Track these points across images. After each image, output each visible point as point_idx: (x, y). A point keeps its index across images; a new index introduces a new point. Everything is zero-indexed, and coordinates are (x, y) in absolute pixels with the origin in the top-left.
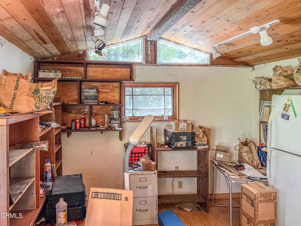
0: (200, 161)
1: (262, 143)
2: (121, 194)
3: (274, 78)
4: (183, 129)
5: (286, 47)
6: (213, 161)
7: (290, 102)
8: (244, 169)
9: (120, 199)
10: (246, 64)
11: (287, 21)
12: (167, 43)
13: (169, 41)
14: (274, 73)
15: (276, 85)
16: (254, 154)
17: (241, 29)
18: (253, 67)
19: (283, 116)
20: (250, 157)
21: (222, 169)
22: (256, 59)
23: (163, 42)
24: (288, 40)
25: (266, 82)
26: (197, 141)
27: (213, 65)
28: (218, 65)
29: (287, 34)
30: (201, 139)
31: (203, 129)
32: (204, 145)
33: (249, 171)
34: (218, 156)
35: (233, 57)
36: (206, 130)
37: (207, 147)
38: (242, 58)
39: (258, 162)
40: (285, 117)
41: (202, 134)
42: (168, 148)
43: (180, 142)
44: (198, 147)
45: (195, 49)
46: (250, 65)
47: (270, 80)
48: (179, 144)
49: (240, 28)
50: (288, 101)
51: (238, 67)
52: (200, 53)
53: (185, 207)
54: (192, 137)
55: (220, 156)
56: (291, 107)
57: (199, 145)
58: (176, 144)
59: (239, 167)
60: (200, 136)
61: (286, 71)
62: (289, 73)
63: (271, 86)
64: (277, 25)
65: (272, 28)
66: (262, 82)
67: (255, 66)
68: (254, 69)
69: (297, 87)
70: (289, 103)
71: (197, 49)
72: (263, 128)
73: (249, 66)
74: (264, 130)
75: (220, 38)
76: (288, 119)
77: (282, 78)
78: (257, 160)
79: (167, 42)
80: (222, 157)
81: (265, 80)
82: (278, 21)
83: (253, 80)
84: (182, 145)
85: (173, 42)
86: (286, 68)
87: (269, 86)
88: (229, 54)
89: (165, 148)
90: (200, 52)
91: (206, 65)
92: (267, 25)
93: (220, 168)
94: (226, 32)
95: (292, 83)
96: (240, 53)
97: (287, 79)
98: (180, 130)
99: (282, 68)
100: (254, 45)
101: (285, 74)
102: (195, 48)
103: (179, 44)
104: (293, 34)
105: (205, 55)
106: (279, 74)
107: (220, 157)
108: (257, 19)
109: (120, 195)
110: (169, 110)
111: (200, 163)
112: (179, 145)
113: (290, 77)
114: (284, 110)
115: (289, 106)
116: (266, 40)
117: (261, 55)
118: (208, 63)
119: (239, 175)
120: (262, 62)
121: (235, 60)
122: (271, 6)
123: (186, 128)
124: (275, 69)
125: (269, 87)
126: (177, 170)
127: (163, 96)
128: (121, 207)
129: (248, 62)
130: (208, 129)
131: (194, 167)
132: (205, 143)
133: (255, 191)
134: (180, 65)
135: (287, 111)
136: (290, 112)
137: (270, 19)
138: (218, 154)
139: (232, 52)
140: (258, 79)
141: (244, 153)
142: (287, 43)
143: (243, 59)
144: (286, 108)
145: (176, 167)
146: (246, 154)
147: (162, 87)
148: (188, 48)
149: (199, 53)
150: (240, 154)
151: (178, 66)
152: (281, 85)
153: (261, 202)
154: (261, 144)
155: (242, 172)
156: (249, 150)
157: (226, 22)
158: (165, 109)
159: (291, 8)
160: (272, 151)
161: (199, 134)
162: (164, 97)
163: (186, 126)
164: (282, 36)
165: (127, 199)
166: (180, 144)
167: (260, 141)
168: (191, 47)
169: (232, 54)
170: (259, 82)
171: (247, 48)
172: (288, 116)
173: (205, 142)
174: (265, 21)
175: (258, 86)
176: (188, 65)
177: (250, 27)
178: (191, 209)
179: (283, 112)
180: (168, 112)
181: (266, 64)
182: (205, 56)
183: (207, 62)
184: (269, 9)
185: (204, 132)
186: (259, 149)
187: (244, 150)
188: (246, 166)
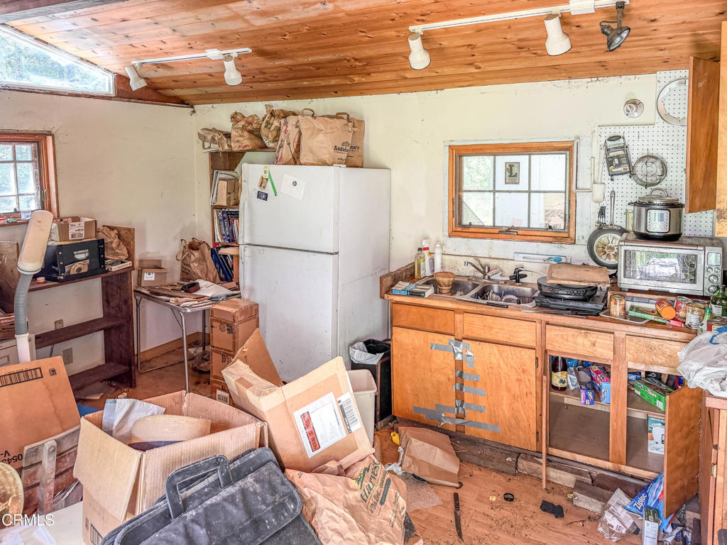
0: (112, 296)
1: (217, 241)
2: (40, 368)
3: (234, 133)
4: (77, 235)
5: (251, 85)
6: (138, 289)
7: (268, 174)
8: (199, 289)
9: (39, 376)
10: (181, 102)
11: (260, 53)
12: (15, 36)
13: (21, 31)
14: (233, 125)
15: (238, 144)
16: (208, 261)
17: (191, 48)
18: (192, 107)
19: (259, 195)
20: (203, 269)
21: (161, 299)
22: (200, 95)
23: (5, 32)
24: (256, 77)
25: (222, 138)
26: (108, 257)
27: (122, 99)
28: (133, 100)
29: (257, 69)
30: (117, 251)
31: (116, 231)
32: (122, 262)
33: (209, 289)
34: (145, 279)
35: (159, 85)
36: (123, 233)
37: (128, 264)
38: (177, 90)
39: (214, 275)
40: (263, 196)
41: (116, 240)
42: (44, 283)
43: (77, 264)
44: (113, 268)
45: (82, 59)
46: (188, 104)
47: (228, 136)
48: (73, 269)
49: (190, 46)
50: (265, 172)
51: (169, 105)
52: (93, 70)
53: (86, 396)
54: (98, 249)
55: (149, 277)
56: (269, 183)
57: (112, 264)
58: (66, 270)
59: (191, 288)
60: (114, 245)
61: (250, 123)
62: (255, 126)
63: (230, 146)
64: (247, 55)
65: (239, 58)
66: (216, 138)
67: (196, 107)
68: (194, 112)
69: (266, 149)
70: (266, 176)
71: (88, 61)
72: (218, 217)
73: (185, 104)
74: (220, 221)
75: (148, 51)
76: (266, 199)
77: (246, 134)
78: (212, 271)
79: (13, 33)
80: (153, 279)
81: (219, 135)
82: (250, 51)
83: (199, 134)
84: (79, 269)
85: (30, 36)
86: (251, 119)
87: (226, 145)
88: (154, 81)
89: (40, 283)
90: (93, 67)
91: (109, 98)
92: (234, 52)
93: (157, 298)
94: (162, 46)
95: (258, 142)
96: (176, 81)
97: (252, 137)
98: (70, 238)
99: (244, 117)
100: (205, 74)
101: (249, 127)
102: (83, 57)
103: (47, 43)
104: (265, 71)
105: (104, 74)
106: (241, 126)
107: (149, 279)
108: (221, 40)
109: (38, 370)
110: (30, 196)
111: (110, 299)
112: (73, 272)
113: (256, 133)
114: (261, 186)
115: (267, 179)
116: (233, 77)
117: (210, 90)
118: (112, 93)
119: (197, 298)
120: (210, 101)
121: (161, 91)
122: (246, 30)
123: (83, 232)
124: (235, 118)
125: (226, 148)
126: (59, 327)
127: (12, 164)
128: (47, 388)
129: (184, 98)
130: (129, 230)
131: (97, 312)
132: (123, 258)
133: (232, 310)
134: (52, 93)
135: (264, 187)
136: (269, 189)
137: (240, 45)
138: (145, 274)
139: (159, 78)
140: (208, 133)
141: (193, 262)
142: (254, 80)
143: (178, 92)
144: (263, 183)
145: (55, 322)
146: (196, 265)
147: (10, 141)
148: (66, 55)
149: (91, 68)
150: (185, 266)
151: (47, 93)
152: (245, 146)
153: (241, 322)
154: (215, 244)
155: (198, 293)
156: (202, 258)
157: (170, 31)
158: (18, 195)
159: (269, 38)
160: (246, 249)
161: (112, 242)
162: (15, 167)
163: (83, 228)
164: (250, 70)
165: (53, 372)
166: (76, 268)
167: (214, 239)
168: (76, 54)
169: (159, 81)
170: (209, 137)
171: (191, 77)
172: (267, 195)
173: (124, 255)
174: (232, 45)
175: (207, 145)
176: (71, 95)
177: (206, 48)
178: (102, 394)
179: (258, 189)
180: (28, 202)
181: (215, 105)
182: (105, 77)
183: (110, 90)
184: (242, 32)
185: (119, 236)
186: (213, 253)
187: (193, 258)
188: (202, 283)
